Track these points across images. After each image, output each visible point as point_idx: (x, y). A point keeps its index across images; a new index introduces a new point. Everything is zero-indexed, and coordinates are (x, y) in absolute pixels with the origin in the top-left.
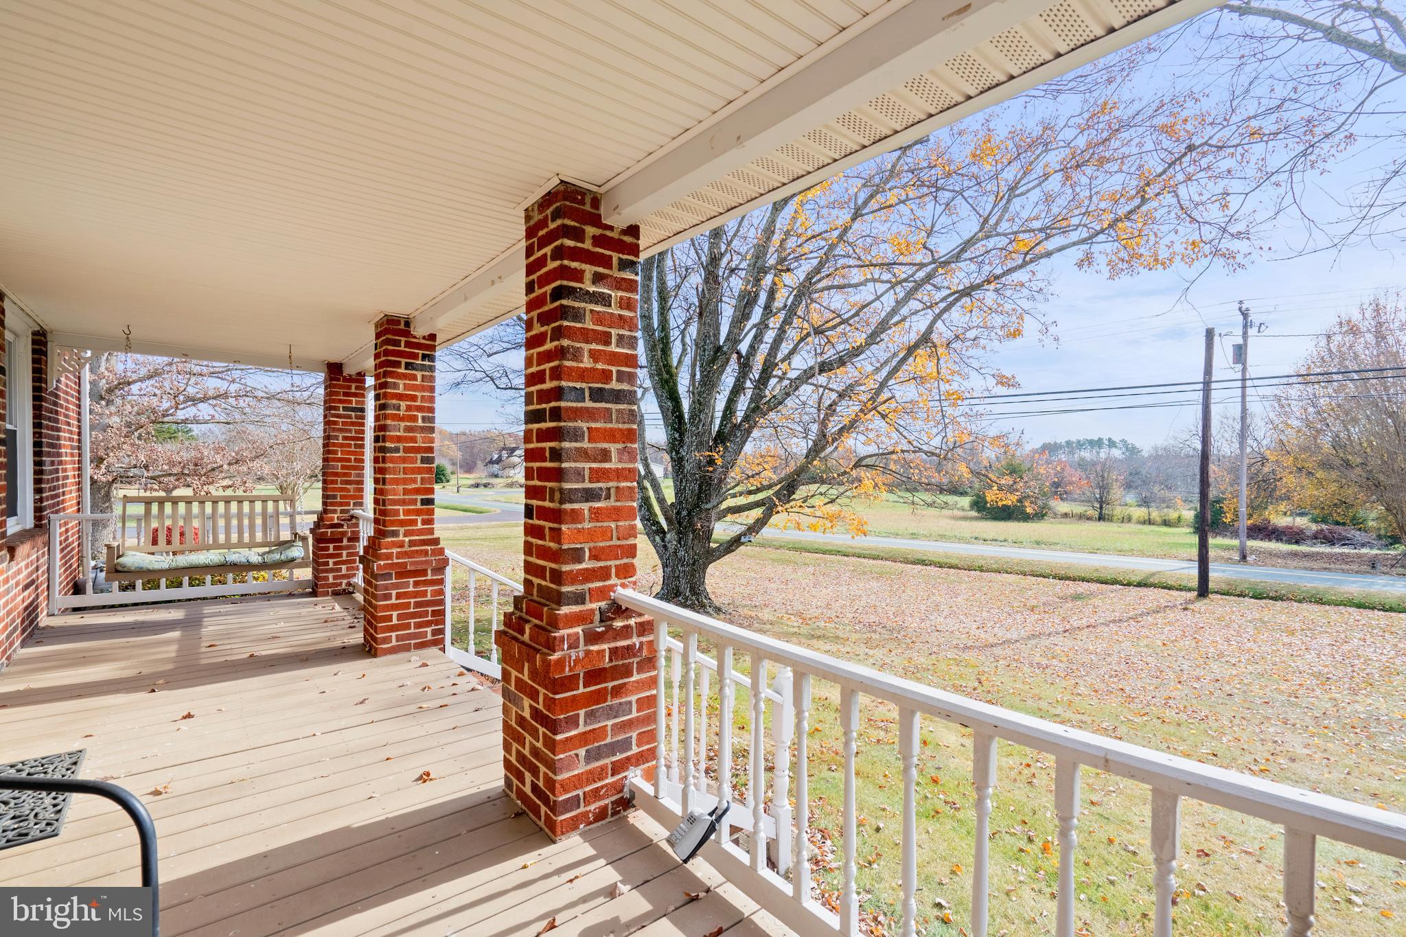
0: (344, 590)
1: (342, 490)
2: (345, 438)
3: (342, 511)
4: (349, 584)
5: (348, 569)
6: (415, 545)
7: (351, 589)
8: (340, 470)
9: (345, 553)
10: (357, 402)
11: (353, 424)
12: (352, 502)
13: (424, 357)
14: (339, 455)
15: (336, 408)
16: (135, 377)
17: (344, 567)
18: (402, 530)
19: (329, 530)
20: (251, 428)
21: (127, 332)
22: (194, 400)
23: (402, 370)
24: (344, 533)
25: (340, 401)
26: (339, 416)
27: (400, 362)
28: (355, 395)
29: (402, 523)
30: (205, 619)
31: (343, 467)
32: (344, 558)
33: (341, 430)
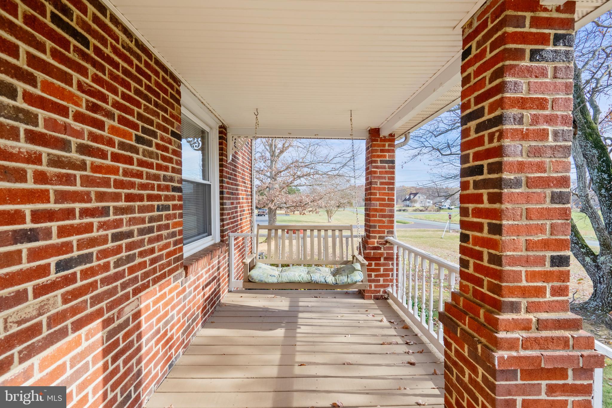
0: (382, 296)
1: (380, 221)
2: (382, 183)
3: (380, 238)
4: (385, 292)
5: (384, 281)
6: (546, 328)
7: (386, 296)
8: (378, 207)
9: (382, 268)
10: (389, 156)
11: (386, 172)
12: (386, 230)
13: (558, 38)
14: (378, 196)
15: (376, 162)
16: (282, 169)
17: (381, 279)
18: (524, 302)
19: (372, 251)
20: (318, 188)
21: (256, 114)
22: (299, 177)
23: (526, 63)
24: (382, 254)
25: (378, 156)
26: (377, 167)
27: (523, 51)
28: (388, 151)
29: (525, 292)
30: (300, 315)
31: (381, 205)
32: (382, 272)
33: (379, 178)
